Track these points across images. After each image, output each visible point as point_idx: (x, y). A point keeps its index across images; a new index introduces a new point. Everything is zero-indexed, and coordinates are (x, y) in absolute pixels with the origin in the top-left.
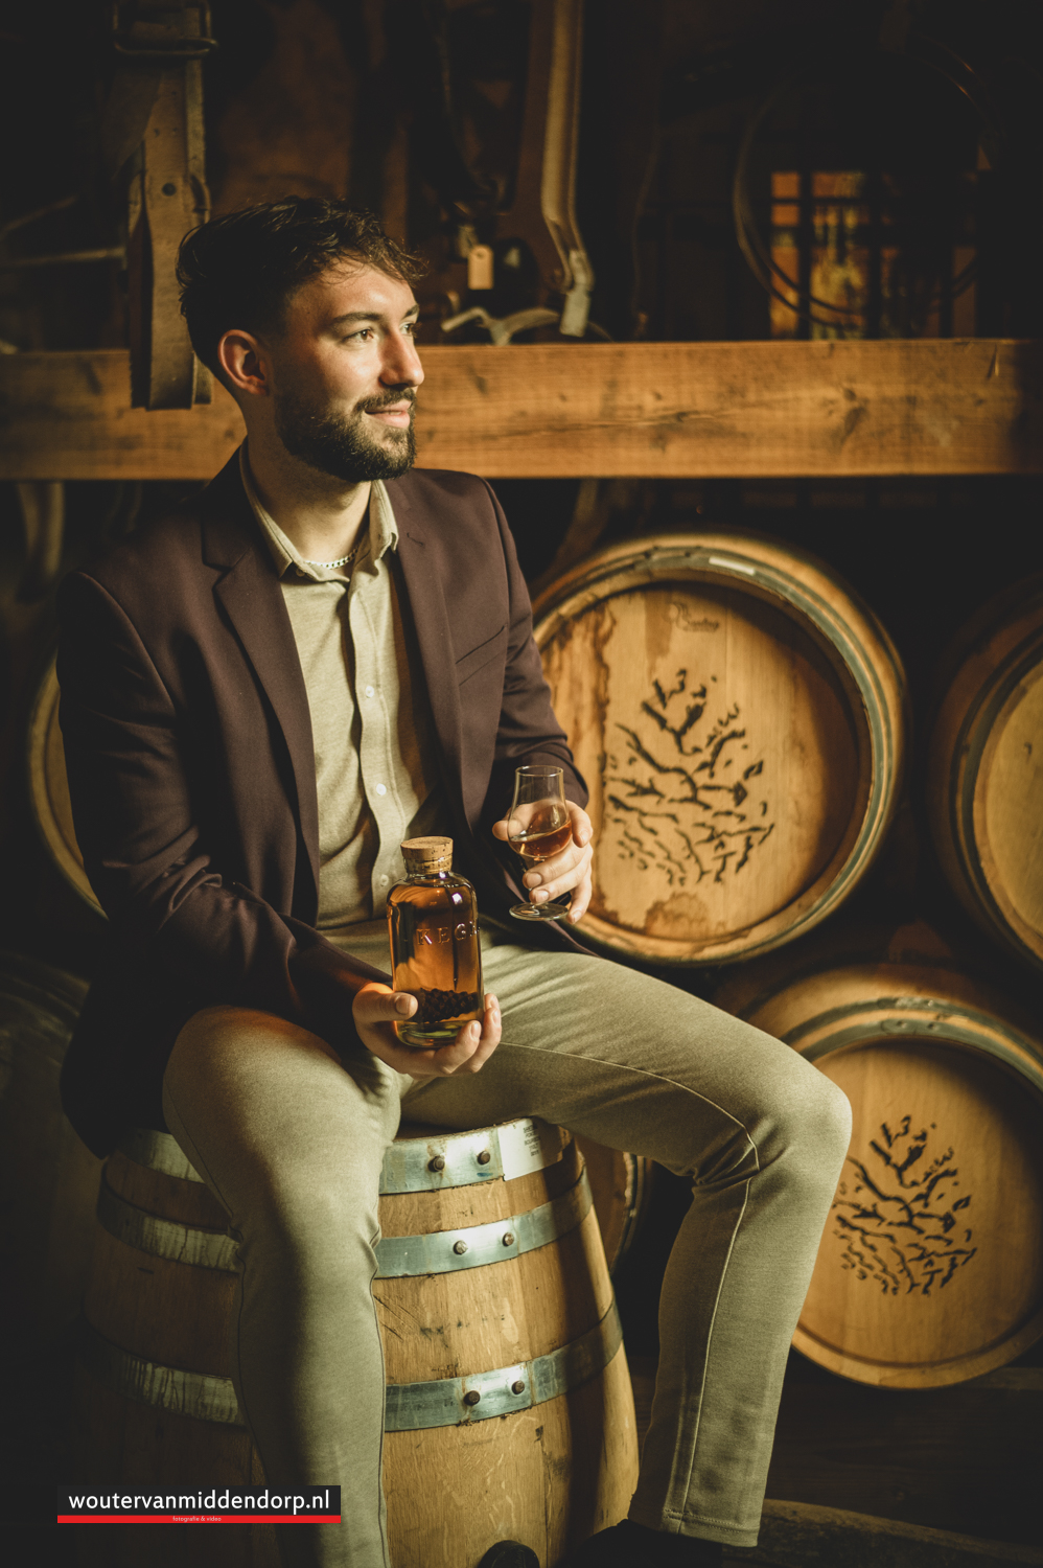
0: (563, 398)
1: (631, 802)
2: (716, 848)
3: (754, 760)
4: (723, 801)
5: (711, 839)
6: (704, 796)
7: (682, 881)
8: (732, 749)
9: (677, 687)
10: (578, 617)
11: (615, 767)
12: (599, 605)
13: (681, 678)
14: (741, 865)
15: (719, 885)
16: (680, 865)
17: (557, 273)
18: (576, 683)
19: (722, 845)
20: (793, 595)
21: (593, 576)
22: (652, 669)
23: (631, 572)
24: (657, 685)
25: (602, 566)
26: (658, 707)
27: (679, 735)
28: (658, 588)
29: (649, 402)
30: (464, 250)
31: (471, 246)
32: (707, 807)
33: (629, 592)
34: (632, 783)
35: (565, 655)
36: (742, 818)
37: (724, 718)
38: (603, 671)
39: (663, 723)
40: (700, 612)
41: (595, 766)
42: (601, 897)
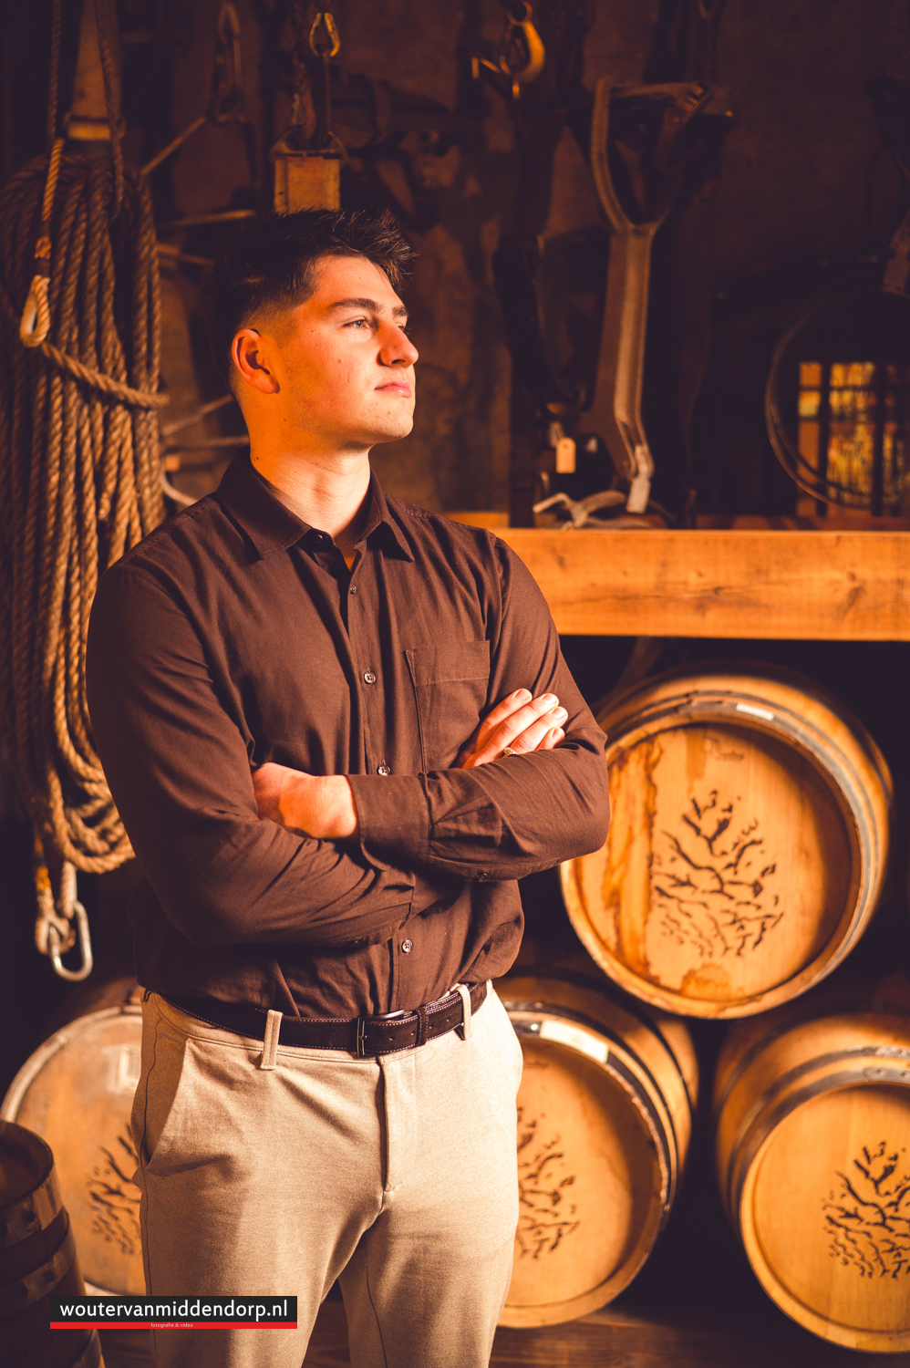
0: (625, 574)
1: (672, 891)
2: (738, 929)
3: (769, 863)
4: (745, 893)
5: (734, 922)
6: (729, 889)
7: (711, 954)
8: (751, 853)
9: (710, 803)
10: (634, 747)
11: (660, 864)
12: (650, 739)
13: (713, 797)
14: (757, 943)
15: (739, 960)
16: (710, 943)
17: (625, 464)
18: (631, 799)
19: (742, 927)
20: (803, 736)
21: (646, 713)
22: (690, 789)
23: (675, 716)
24: (694, 802)
26: (694, 819)
27: (710, 841)
28: (697, 727)
29: (693, 578)
30: (554, 441)
31: (558, 439)
32: (731, 898)
33: (674, 729)
34: (673, 877)
35: (623, 776)
36: (759, 907)
37: (746, 829)
38: (652, 790)
39: (698, 831)
40: (728, 747)
41: (644, 863)
42: (647, 964)
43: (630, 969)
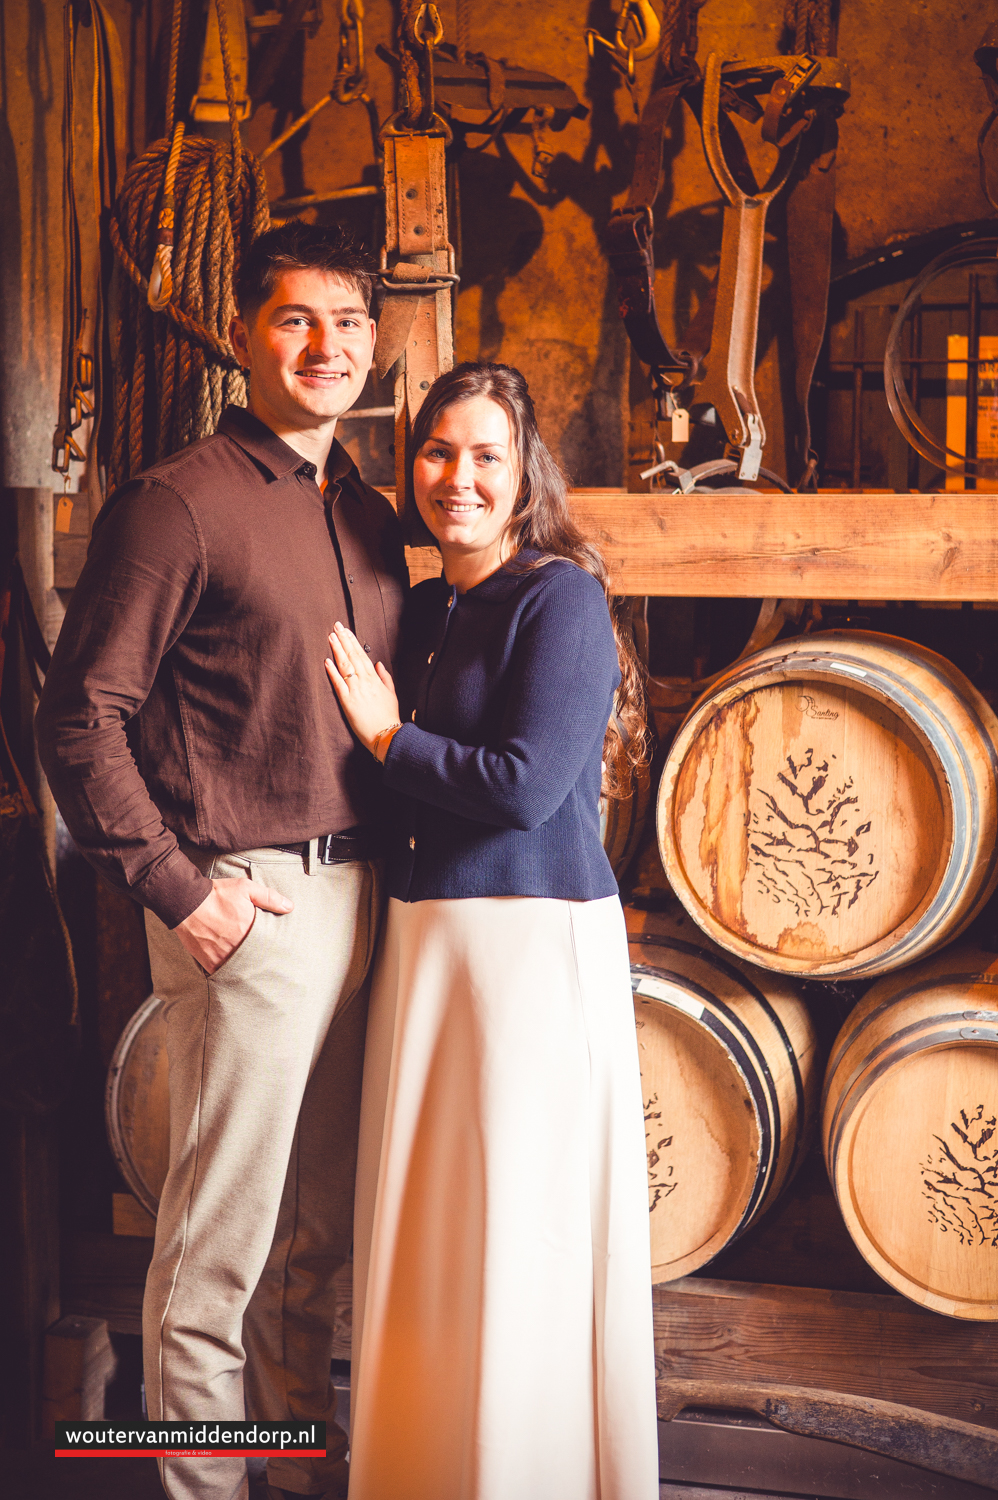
0: (724, 536)
1: (767, 850)
2: (834, 888)
3: (865, 822)
4: (839, 852)
5: (829, 881)
6: (824, 847)
7: (806, 912)
8: (847, 811)
9: (806, 763)
10: (731, 705)
11: (756, 823)
12: (746, 696)
13: (808, 755)
14: (852, 902)
15: (834, 917)
16: (805, 900)
17: (738, 433)
18: (728, 757)
19: (838, 885)
20: (894, 694)
21: (745, 673)
22: (786, 748)
23: (769, 672)
24: (790, 760)
25: (754, 666)
26: (790, 778)
27: (806, 799)
28: (788, 685)
29: (790, 539)
30: (668, 412)
31: (673, 409)
32: (827, 856)
33: (770, 687)
34: (769, 836)
35: (720, 734)
36: (854, 866)
37: (841, 787)
38: (749, 748)
39: (794, 789)
40: (824, 704)
41: (742, 821)
42: (744, 923)
43: (727, 928)
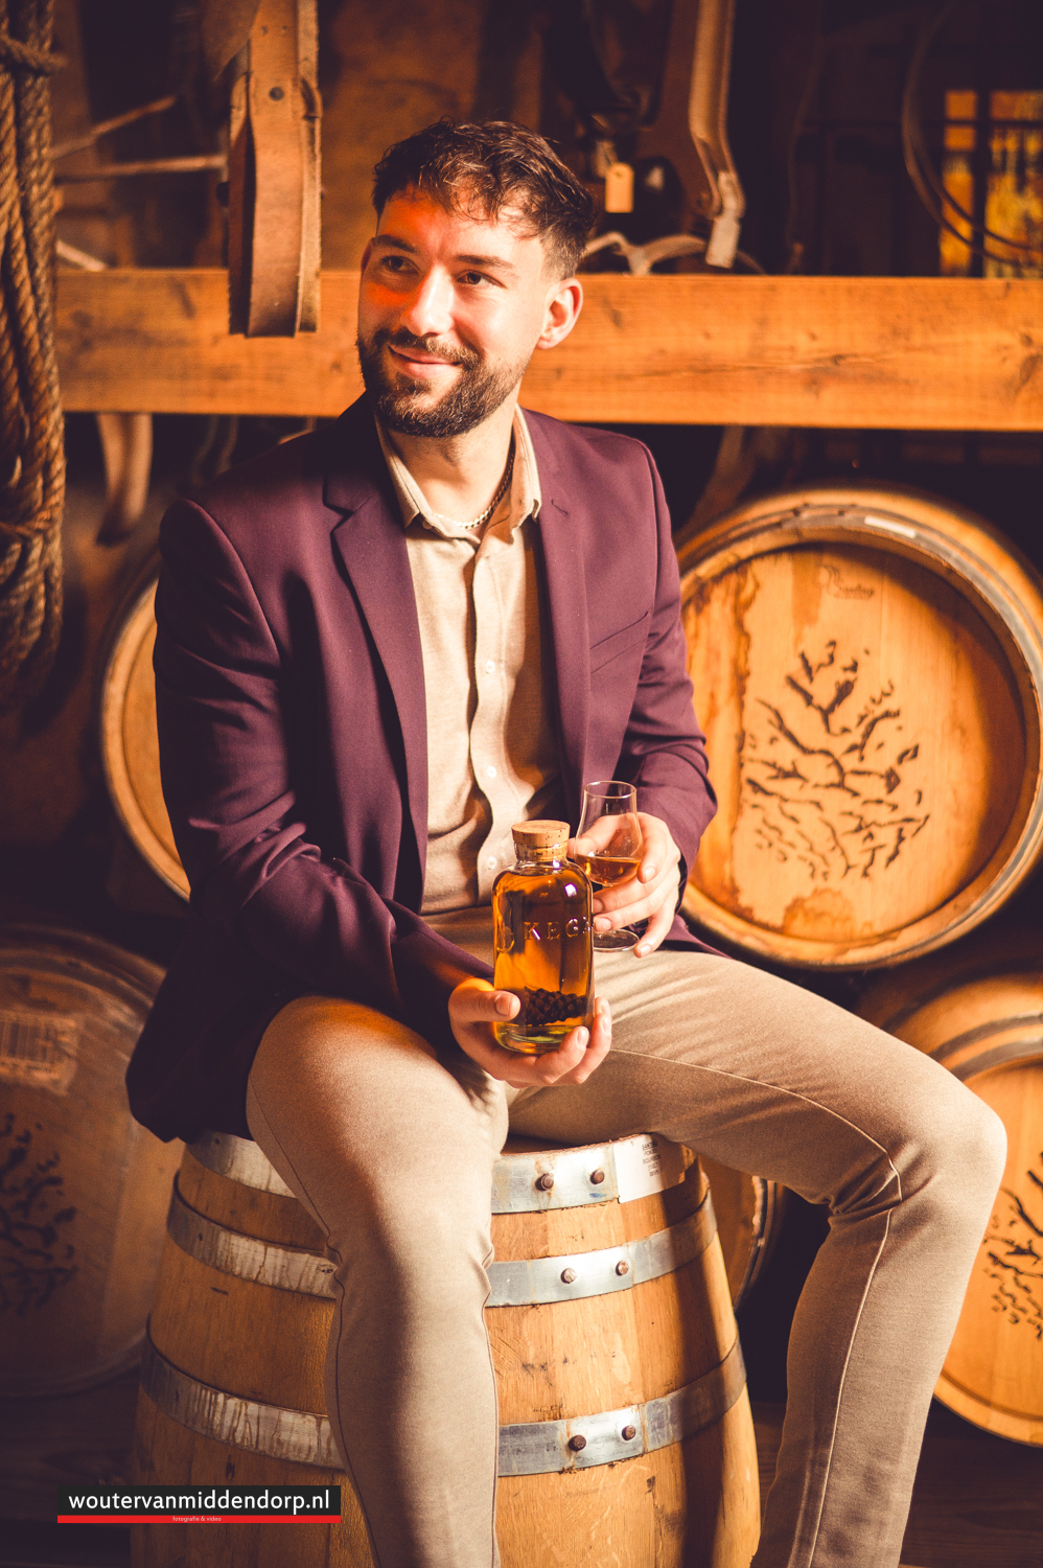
0: (707, 336)
1: (770, 786)
2: (865, 839)
3: (910, 745)
4: (874, 787)
5: (859, 829)
6: (851, 781)
7: (825, 875)
8: (884, 729)
9: (826, 660)
10: (717, 579)
11: (754, 747)
12: (740, 566)
13: (830, 650)
14: (891, 859)
15: (866, 881)
16: (824, 858)
17: (705, 196)
18: (713, 654)
19: (871, 836)
20: (957, 561)
21: (734, 534)
22: (798, 639)
23: (778, 531)
24: (803, 657)
25: (745, 524)
26: (804, 682)
27: (826, 714)
28: (806, 548)
29: (802, 342)
30: (601, 168)
31: (609, 163)
32: (855, 794)
33: (776, 552)
34: (773, 765)
35: (702, 620)
36: (895, 807)
37: (877, 696)
38: (743, 640)
39: (809, 699)
40: (853, 577)
41: (732, 745)
42: (734, 891)
43: (712, 899)
